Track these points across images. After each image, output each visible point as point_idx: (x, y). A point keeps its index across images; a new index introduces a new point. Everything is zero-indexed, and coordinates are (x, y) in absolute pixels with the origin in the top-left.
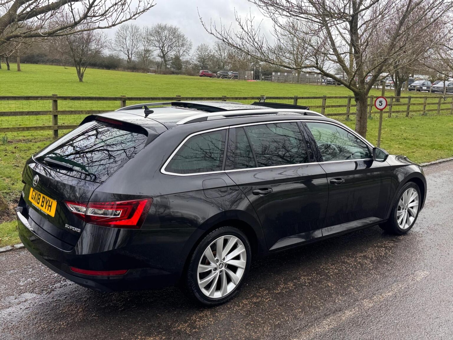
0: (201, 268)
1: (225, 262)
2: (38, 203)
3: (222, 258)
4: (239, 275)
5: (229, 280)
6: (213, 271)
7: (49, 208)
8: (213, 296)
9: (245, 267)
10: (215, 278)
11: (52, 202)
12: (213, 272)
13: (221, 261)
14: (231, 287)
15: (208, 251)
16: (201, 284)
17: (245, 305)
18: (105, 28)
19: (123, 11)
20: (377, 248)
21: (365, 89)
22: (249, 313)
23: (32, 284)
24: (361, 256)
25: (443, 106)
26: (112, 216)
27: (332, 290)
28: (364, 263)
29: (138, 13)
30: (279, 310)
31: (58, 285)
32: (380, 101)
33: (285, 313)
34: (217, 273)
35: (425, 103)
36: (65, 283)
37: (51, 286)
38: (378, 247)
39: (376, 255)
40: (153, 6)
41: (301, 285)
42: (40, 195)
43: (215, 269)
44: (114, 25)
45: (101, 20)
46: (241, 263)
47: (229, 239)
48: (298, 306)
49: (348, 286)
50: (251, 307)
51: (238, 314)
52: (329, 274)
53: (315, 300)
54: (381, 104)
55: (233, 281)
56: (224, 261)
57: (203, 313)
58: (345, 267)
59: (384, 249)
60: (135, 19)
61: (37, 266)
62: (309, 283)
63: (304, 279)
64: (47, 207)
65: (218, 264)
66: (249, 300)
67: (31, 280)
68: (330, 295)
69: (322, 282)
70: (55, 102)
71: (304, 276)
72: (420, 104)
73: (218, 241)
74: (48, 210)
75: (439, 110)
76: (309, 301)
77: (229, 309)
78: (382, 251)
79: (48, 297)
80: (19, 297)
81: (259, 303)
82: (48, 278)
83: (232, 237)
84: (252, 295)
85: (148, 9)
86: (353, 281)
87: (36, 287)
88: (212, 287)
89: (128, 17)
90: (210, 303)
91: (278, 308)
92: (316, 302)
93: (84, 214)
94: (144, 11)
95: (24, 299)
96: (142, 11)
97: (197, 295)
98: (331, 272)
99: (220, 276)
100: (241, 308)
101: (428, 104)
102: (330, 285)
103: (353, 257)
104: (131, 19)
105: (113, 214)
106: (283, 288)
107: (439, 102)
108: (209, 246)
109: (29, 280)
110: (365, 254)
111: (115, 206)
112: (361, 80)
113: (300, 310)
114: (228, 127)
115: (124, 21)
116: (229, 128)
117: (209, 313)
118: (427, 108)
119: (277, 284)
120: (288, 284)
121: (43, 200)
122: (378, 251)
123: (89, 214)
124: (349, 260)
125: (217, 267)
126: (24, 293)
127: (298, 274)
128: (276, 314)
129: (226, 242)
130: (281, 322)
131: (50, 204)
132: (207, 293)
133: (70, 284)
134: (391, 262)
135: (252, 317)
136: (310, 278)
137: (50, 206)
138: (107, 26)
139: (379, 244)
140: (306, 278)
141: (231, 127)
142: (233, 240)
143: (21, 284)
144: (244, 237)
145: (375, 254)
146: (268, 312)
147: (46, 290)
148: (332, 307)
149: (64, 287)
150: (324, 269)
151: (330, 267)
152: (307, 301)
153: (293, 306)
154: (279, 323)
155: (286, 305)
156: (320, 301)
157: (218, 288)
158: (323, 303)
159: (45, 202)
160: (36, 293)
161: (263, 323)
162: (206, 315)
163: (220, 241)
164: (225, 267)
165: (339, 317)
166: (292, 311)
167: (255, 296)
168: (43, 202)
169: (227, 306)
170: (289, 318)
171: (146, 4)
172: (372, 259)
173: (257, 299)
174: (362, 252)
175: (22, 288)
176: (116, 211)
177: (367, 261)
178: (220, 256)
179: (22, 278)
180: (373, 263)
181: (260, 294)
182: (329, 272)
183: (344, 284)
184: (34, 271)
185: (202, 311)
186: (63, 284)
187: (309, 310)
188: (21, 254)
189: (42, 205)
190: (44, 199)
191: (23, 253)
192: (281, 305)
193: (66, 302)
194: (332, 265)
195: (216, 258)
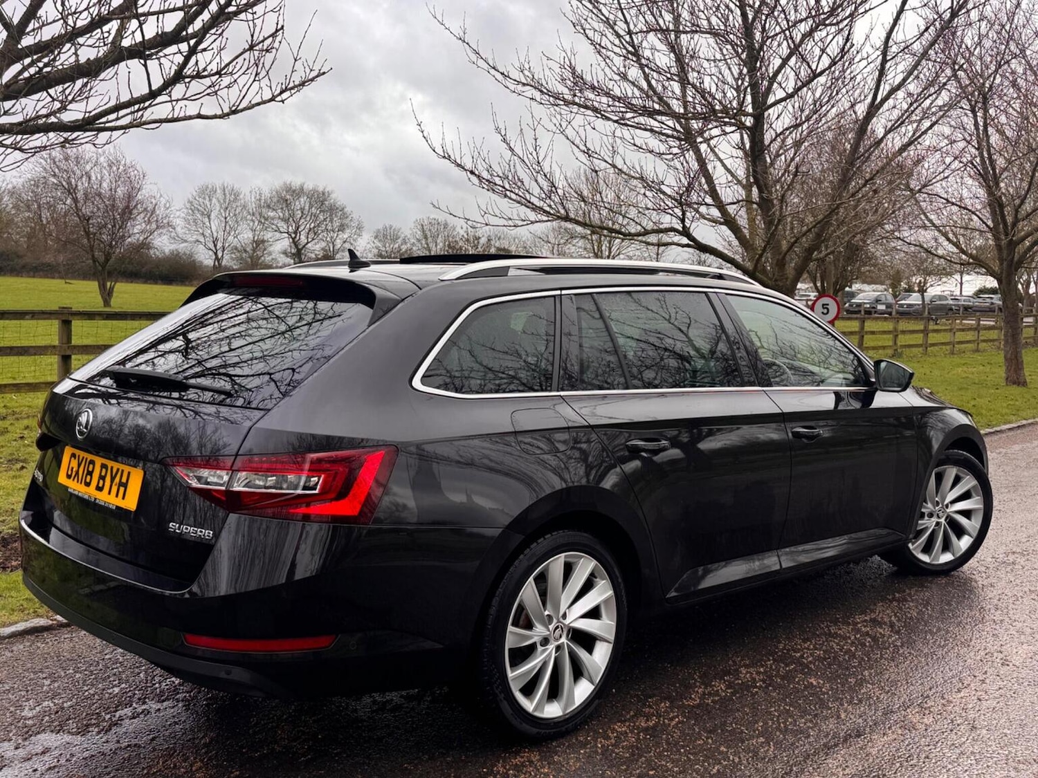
0: (513, 637)
1: (567, 622)
2: (88, 484)
3: (561, 613)
4: (600, 658)
5: (578, 672)
6: (539, 646)
7: (122, 489)
8: (542, 711)
9: (613, 638)
10: (545, 664)
11: (129, 473)
12: (540, 648)
13: (559, 622)
14: (582, 691)
15: (529, 592)
16: (515, 679)
17: (622, 734)
18: (215, 117)
19: (257, 79)
20: (895, 604)
21: (787, 279)
22: (636, 752)
23: (57, 712)
24: (865, 621)
25: (933, 338)
26: (299, 492)
27: (824, 694)
28: (878, 635)
29: (292, 88)
30: (710, 741)
31: (128, 711)
32: (823, 305)
33: (728, 747)
34: (550, 654)
35: (895, 329)
36: (144, 707)
37: (109, 716)
38: (898, 601)
39: (898, 617)
40: (324, 73)
41: (746, 687)
42: (92, 462)
43: (545, 641)
44: (235, 112)
45: (208, 94)
46: (605, 627)
47: (573, 563)
48: (754, 731)
49: (860, 683)
50: (639, 739)
51: (611, 755)
52: (806, 662)
53: (791, 716)
54: (825, 311)
55: (586, 673)
56: (564, 621)
57: (522, 757)
58: (838, 644)
59: (911, 604)
60: (283, 101)
61: (63, 674)
62: (764, 681)
63: (747, 672)
64: (114, 489)
65: (551, 627)
66: (627, 724)
67: (52, 705)
68: (823, 705)
69: (794, 678)
70: (66, 324)
71: (746, 666)
72: (884, 332)
73: (550, 566)
74: (117, 496)
75: (925, 346)
76: (778, 720)
77: (584, 745)
78: (908, 608)
79: (103, 740)
80: (27, 743)
81: (654, 728)
82: (96, 697)
83: (583, 556)
84: (632, 713)
85: (312, 80)
86: (866, 673)
87: (67, 720)
88: (539, 689)
89: (267, 96)
90: (535, 730)
91: (707, 738)
92: (795, 721)
93: (224, 488)
94: (303, 84)
95: (39, 749)
96: (300, 85)
97: (505, 706)
98: (808, 657)
99: (556, 659)
100: (613, 741)
101: (903, 332)
102: (815, 683)
103: (849, 624)
104: (274, 100)
105: (301, 487)
106: (704, 694)
107: (925, 327)
108: (531, 579)
109: (46, 704)
110: (873, 616)
111: (307, 466)
112: (778, 260)
113: (762, 739)
114: (558, 292)
115: (258, 104)
116: (561, 295)
117: (538, 757)
118: (903, 340)
119: (688, 687)
120: (715, 686)
121: (103, 474)
122: (900, 609)
123: (237, 487)
124: (840, 629)
125: (550, 635)
126: (39, 733)
127: (731, 662)
128: (705, 750)
129: (568, 569)
130: (725, 767)
131: (124, 480)
132: (529, 705)
133: (159, 709)
134: (939, 629)
135: (649, 761)
136: (762, 670)
137: (125, 485)
138: (219, 112)
139: (897, 595)
140: (752, 670)
141: (564, 292)
142: (586, 566)
143: (27, 713)
144: (609, 557)
145: (895, 615)
146: (683, 747)
147: (97, 725)
148: (837, 728)
149: (142, 716)
150: (788, 650)
151: (801, 645)
152: (772, 720)
153: (742, 732)
154: (718, 770)
155: (722, 731)
156: (802, 717)
157: (554, 692)
158: (811, 721)
159: (108, 479)
160: (69, 732)
161: (680, 772)
162: (531, 762)
163: (556, 565)
164: (568, 635)
165: (861, 748)
166: (743, 742)
167: (639, 714)
168: (102, 478)
169: (577, 739)
170: (740, 758)
171: (308, 70)
172: (892, 625)
173: (647, 720)
174: (864, 612)
175: (30, 722)
176: (309, 477)
177: (886, 631)
178: (557, 607)
179: (28, 700)
180: (898, 632)
181: (652, 710)
182: (802, 656)
183: (847, 680)
184: (56, 685)
185: (517, 753)
186: (140, 710)
187: (785, 739)
188: (15, 648)
189: (101, 485)
190: (104, 470)
191: (21, 647)
192: (710, 732)
193: (154, 750)
194: (805, 641)
195: (547, 613)
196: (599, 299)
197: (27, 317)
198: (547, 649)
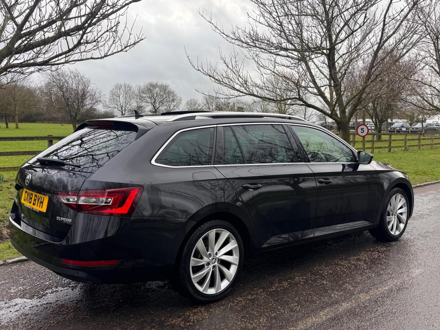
0: (193, 262)
1: (217, 256)
2: (30, 203)
3: (215, 253)
4: (232, 272)
5: (223, 277)
6: (205, 266)
7: (41, 204)
8: (207, 291)
9: (238, 264)
10: (208, 273)
11: (44, 198)
13: (214, 256)
14: (225, 284)
15: (200, 244)
16: (194, 278)
17: (240, 301)
18: (98, 58)
19: (114, 42)
20: (370, 252)
21: (346, 118)
22: (244, 308)
23: (23, 291)
24: (355, 259)
25: (423, 142)
26: (103, 204)
27: (327, 287)
28: (358, 265)
29: (129, 46)
30: (275, 304)
31: (50, 291)
32: (362, 129)
33: (281, 307)
34: (210, 269)
35: (405, 139)
36: (56, 289)
37: (42, 292)
38: (371, 251)
39: (369, 258)
40: (143, 39)
41: (296, 284)
42: (32, 194)
43: (208, 264)
44: (106, 56)
45: (94, 50)
46: (234, 259)
47: (220, 233)
48: (294, 301)
49: (343, 284)
50: (246, 303)
51: (233, 309)
52: (324, 275)
53: (311, 296)
54: (362, 131)
55: (226, 278)
56: (216, 256)
57: (198, 309)
58: (339, 268)
59: (376, 253)
60: (126, 51)
61: (29, 277)
62: (304, 282)
63: (298, 278)
64: (39, 204)
65: (210, 258)
66: (243, 297)
67: (22, 288)
68: (326, 291)
69: (317, 281)
70: (51, 142)
71: (299, 276)
72: (401, 140)
73: (210, 234)
74: (40, 207)
75: (419, 146)
76: (305, 297)
77: (223, 305)
78: (375, 254)
79: (38, 301)
80: (10, 302)
81: (253, 299)
82: (39, 285)
83: (224, 231)
84: (246, 293)
85: (138, 42)
86: (348, 279)
87: (27, 294)
88: (205, 283)
89: (120, 49)
90: (204, 299)
91: (274, 303)
92: (312, 297)
93: (75, 203)
95: (14, 304)
96: (133, 44)
97: (190, 288)
98: (325, 273)
99: (213, 271)
100: (236, 304)
101: (409, 140)
102: (325, 283)
103: (347, 260)
104: (122, 51)
105: (104, 202)
106: (278, 286)
107: (419, 138)
108: (201, 239)
109: (20, 288)
110: (358, 257)
111: (106, 194)
112: (342, 110)
113: (296, 304)
114: (216, 126)
115: (116, 53)
117: (204, 309)
118: (408, 144)
119: (272, 284)
120: (283, 283)
122: (371, 254)
123: (80, 203)
124: (343, 262)
125: (210, 261)
126: (15, 298)
127: (292, 275)
128: (272, 308)
129: (218, 236)
130: (278, 314)
131: (42, 201)
132: (200, 289)
133: (62, 290)
134: (385, 263)
135: (248, 312)
136: (304, 278)
138: (100, 56)
139: (372, 249)
140: (300, 278)
142: (225, 234)
143: (12, 291)
144: (236, 231)
145: (368, 257)
146: (263, 306)
147: (37, 296)
148: (329, 300)
149: (55, 293)
150: (318, 270)
151: (324, 268)
152: (303, 297)
153: (289, 301)
154: (275, 315)
155: (281, 300)
156: (315, 296)
157: (212, 284)
158: (318, 298)
159: (37, 200)
160: (26, 298)
161: (259, 316)
162: (200, 311)
163: (212, 234)
164: (218, 262)
165: (336, 308)
166: (288, 305)
167: (249, 294)
168: (35, 200)
169: (221, 303)
170: (285, 311)
171: (137, 38)
172: (365, 261)
173: (252, 296)
174: (355, 256)
175: (12, 294)
176: (107, 199)
177: (362, 263)
178: (213, 250)
179: (13, 286)
180: (367, 264)
181: (254, 293)
182: (323, 273)
183: (339, 282)
184: (25, 281)
185: (196, 308)
186: (54, 290)
187: (305, 304)
188: (13, 267)
189: (34, 203)
190: (35, 197)
191: (15, 267)
192: (276, 301)
193: (57, 305)
194: (326, 267)
195: (209, 253)
196: (234, 128)
197: (35, 139)
198: (209, 267)
